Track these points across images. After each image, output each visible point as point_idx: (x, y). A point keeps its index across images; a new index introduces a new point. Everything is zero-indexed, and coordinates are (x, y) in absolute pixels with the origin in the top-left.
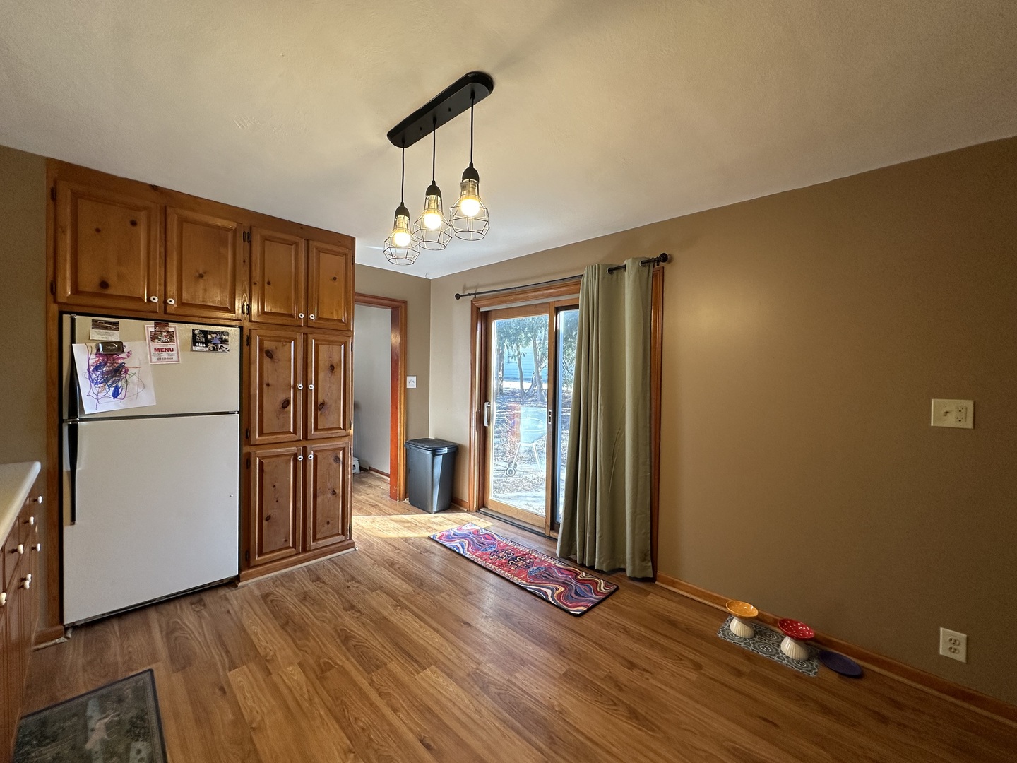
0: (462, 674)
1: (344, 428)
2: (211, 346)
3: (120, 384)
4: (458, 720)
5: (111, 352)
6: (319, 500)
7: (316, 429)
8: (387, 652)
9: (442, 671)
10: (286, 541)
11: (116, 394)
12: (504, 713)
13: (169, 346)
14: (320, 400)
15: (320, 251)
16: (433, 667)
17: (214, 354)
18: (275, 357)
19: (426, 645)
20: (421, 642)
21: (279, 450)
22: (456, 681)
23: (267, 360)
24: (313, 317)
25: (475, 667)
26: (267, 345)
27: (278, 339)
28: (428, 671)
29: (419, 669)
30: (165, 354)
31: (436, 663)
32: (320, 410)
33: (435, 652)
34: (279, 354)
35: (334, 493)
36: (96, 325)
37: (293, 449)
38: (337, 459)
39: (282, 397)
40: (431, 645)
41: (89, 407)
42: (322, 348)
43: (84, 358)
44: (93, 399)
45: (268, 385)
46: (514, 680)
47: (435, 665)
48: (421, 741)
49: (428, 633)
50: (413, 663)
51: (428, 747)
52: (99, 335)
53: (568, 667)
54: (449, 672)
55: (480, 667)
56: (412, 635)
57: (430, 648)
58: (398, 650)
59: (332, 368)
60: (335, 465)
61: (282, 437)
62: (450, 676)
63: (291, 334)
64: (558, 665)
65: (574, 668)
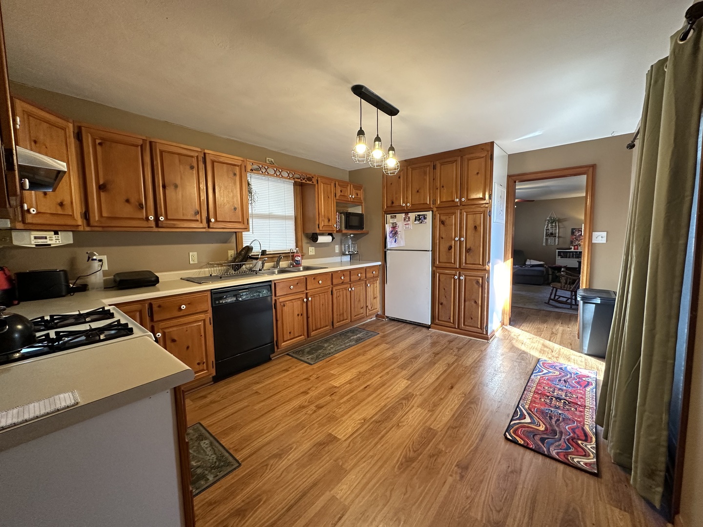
0: (411, 390)
1: (483, 265)
2: (420, 221)
3: (396, 238)
4: (381, 393)
5: (394, 227)
6: (466, 303)
7: (466, 263)
9: (409, 385)
10: (449, 318)
11: (395, 242)
12: (390, 406)
13: (408, 222)
14: (468, 247)
15: (469, 160)
16: (410, 382)
17: (420, 224)
18: (445, 224)
21: (447, 271)
22: (404, 390)
23: (442, 226)
24: (463, 199)
26: (443, 218)
27: (447, 214)
30: (407, 226)
31: (413, 382)
32: (468, 252)
34: (447, 222)
35: (476, 302)
36: (392, 217)
37: (453, 272)
38: (478, 282)
39: (448, 245)
41: (389, 246)
42: (470, 217)
43: (388, 228)
44: (390, 244)
45: (442, 238)
46: (413, 408)
48: (368, 386)
51: (366, 387)
52: (391, 221)
55: (418, 396)
59: (475, 227)
60: (476, 286)
61: (448, 265)
63: (452, 211)
64: (438, 426)
65: (439, 433)
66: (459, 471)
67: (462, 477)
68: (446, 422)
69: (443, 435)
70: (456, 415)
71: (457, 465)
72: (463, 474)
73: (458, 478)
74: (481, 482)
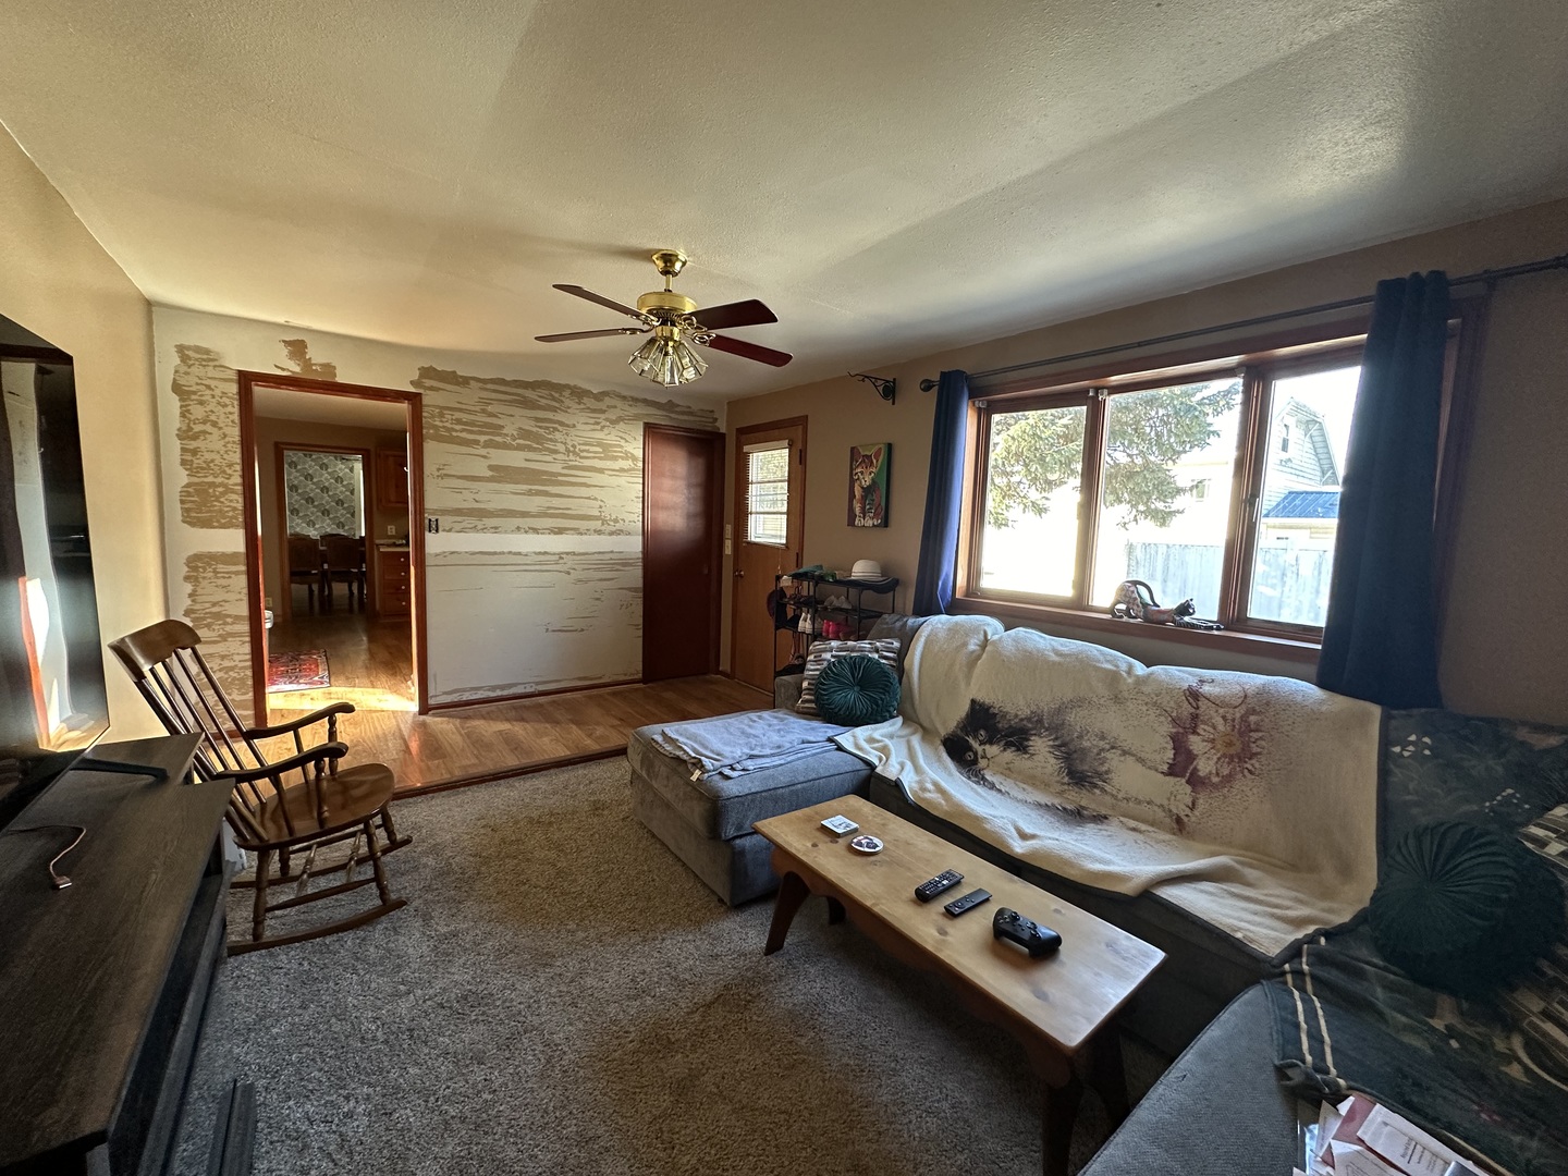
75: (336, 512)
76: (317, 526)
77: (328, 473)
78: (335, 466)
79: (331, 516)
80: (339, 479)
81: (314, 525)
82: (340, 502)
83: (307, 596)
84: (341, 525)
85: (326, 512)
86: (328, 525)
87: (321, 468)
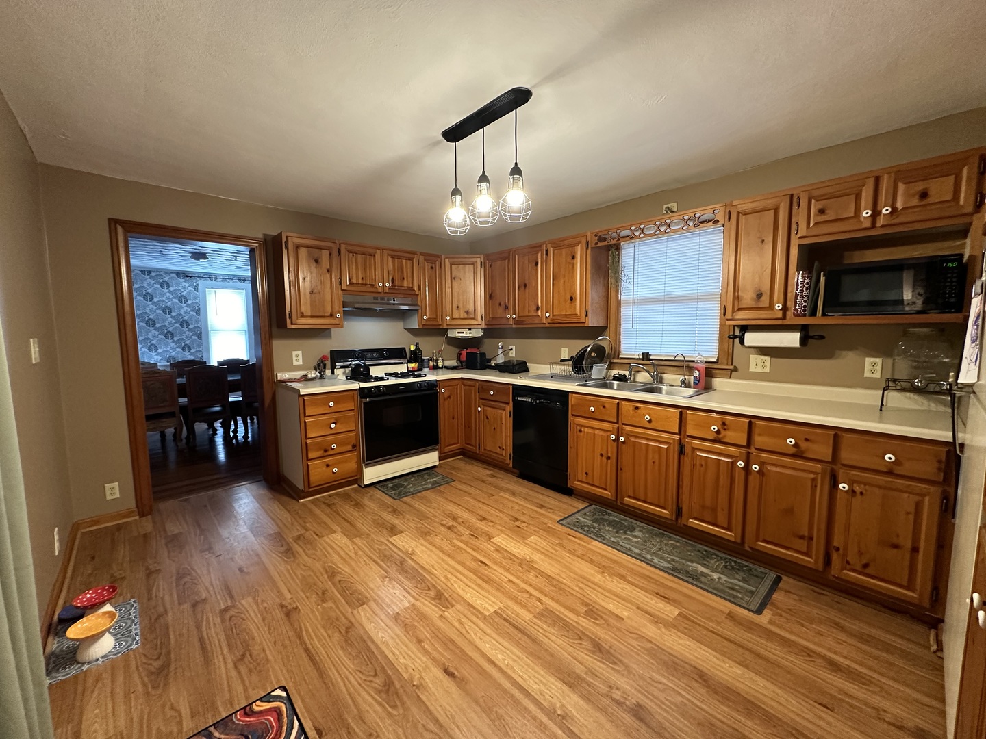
0: (458, 606)
8: (541, 631)
9: (478, 611)
12: (429, 578)
16: (488, 614)
19: (500, 640)
20: (506, 644)
22: (465, 601)
25: (446, 613)
28: (492, 610)
29: (500, 611)
31: (485, 617)
33: (488, 631)
40: (494, 639)
46: (411, 599)
47: (485, 616)
49: (500, 656)
50: (507, 617)
53: (355, 612)
54: (471, 609)
55: (441, 613)
56: (520, 654)
57: (495, 635)
58: (529, 633)
62: (470, 605)
64: (362, 614)
65: (350, 610)
66: (290, 607)
67: (282, 606)
68: (365, 626)
69: (344, 612)
70: (369, 643)
71: (297, 608)
72: (284, 609)
73: (284, 603)
74: (264, 620)
75: (181, 334)
76: (160, 351)
77: (170, 292)
78: (178, 284)
79: (175, 339)
80: (183, 299)
81: (156, 349)
82: (185, 324)
83: (159, 444)
84: (186, 348)
85: (169, 335)
86: (172, 348)
87: (162, 286)
